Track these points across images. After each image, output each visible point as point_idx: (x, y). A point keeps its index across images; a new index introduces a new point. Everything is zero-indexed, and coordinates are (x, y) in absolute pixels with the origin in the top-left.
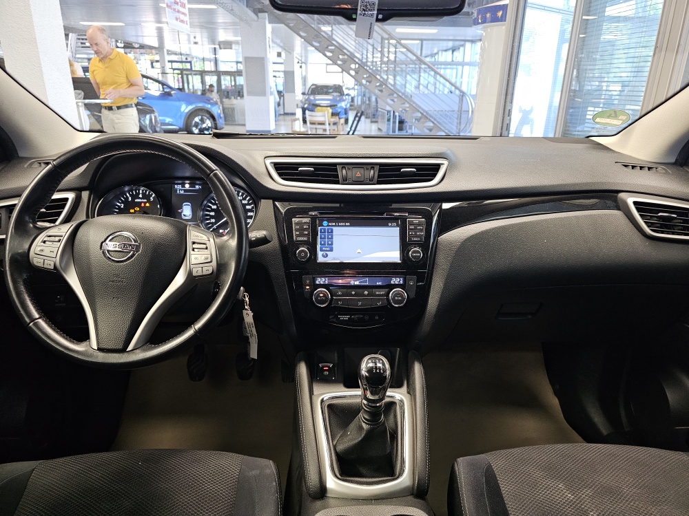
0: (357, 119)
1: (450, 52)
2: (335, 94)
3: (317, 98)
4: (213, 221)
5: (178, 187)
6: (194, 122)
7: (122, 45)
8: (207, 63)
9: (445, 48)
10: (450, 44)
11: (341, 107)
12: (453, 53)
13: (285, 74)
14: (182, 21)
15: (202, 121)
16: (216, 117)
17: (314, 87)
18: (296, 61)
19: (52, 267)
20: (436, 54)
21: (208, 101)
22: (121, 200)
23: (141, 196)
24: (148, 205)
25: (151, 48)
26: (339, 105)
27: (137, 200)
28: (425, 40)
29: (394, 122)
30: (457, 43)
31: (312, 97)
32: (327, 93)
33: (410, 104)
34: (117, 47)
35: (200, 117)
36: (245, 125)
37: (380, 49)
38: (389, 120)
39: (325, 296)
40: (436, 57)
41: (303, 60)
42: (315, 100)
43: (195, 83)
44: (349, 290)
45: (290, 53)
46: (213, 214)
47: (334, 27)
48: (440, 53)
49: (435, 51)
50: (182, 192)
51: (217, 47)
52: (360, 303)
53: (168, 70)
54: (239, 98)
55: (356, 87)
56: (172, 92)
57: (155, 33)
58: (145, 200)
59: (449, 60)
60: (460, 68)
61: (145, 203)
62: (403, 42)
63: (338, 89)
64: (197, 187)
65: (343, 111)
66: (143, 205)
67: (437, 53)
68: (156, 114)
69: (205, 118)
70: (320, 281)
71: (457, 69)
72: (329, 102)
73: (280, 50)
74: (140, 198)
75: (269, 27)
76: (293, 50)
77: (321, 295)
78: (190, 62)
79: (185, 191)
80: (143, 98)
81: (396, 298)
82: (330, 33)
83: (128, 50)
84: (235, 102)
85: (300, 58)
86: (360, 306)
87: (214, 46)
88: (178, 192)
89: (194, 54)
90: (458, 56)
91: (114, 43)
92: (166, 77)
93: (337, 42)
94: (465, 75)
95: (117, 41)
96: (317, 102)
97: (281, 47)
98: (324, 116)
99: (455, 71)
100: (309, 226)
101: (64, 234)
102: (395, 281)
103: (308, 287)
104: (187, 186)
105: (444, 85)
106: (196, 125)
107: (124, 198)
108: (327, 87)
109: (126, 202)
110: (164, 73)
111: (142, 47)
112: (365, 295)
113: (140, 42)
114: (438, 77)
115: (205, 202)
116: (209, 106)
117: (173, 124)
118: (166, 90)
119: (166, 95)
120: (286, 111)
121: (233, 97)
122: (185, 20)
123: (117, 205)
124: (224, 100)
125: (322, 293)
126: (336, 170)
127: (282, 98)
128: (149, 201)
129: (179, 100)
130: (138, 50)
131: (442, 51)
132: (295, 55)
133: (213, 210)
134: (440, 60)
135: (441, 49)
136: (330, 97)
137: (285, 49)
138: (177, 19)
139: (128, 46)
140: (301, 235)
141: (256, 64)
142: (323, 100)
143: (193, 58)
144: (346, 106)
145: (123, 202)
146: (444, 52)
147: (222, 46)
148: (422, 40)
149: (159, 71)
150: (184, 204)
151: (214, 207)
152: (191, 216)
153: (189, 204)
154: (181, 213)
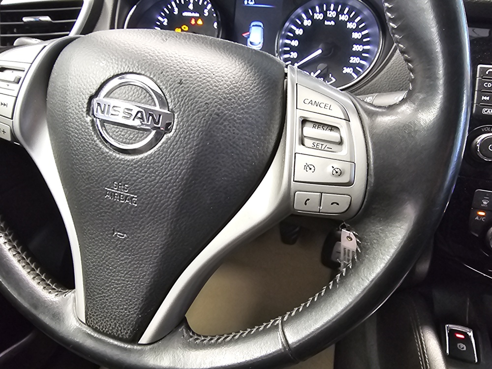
4: (294, 55)
22: (165, 12)
23: (191, 7)
24: (200, 22)
27: (185, 14)
46: (295, 43)
50: (252, 4)
58: (197, 15)
61: (196, 19)
66: (193, 22)
74: (189, 11)
88: (246, 3)
101: (26, 67)
103: (482, 214)
107: (168, 8)
109: (170, 16)
115: (287, 24)
123: (159, 21)
128: (202, 15)
133: (296, 37)
145: (166, 16)
150: (253, 24)
151: (299, 32)
152: (261, 45)
153: (261, 24)
154: (246, 39)
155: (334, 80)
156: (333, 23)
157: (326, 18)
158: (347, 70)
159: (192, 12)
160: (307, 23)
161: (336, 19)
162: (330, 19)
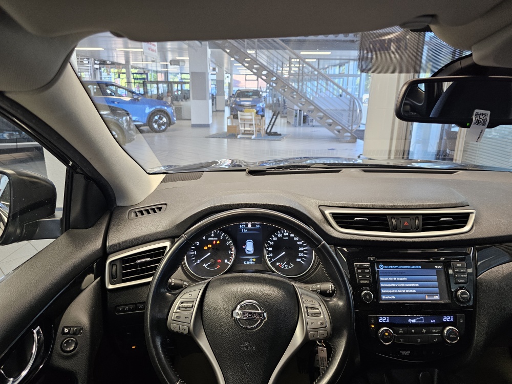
0: (275, 117)
1: (338, 67)
2: (255, 97)
3: (241, 100)
4: (271, 255)
5: (242, 227)
6: (154, 119)
7: (98, 62)
8: (159, 75)
9: (333, 64)
10: (338, 62)
11: (260, 107)
12: (340, 68)
13: (217, 82)
14: (153, 50)
15: (160, 118)
16: (170, 116)
17: (239, 92)
18: (225, 72)
19: (186, 332)
20: (326, 68)
21: (165, 104)
23: (213, 235)
24: (218, 242)
25: (120, 64)
26: (258, 105)
27: (209, 239)
28: (321, 59)
29: (300, 117)
30: (343, 61)
31: (238, 100)
32: (249, 96)
33: (305, 99)
34: (95, 64)
35: (159, 116)
36: (190, 120)
37: (288, 65)
38: (296, 116)
39: (389, 334)
40: (327, 70)
41: (229, 72)
42: (241, 101)
43: (153, 90)
44: (409, 329)
45: (221, 68)
46: (270, 249)
47: (258, 51)
48: (330, 67)
49: (326, 66)
50: (246, 231)
51: (169, 63)
52: (419, 340)
53: (133, 81)
54: (184, 100)
55: (268, 91)
56: (140, 98)
57: (122, 54)
58: (216, 239)
59: (337, 72)
60: (346, 78)
61: (216, 241)
62: (306, 60)
63: (256, 93)
64: (258, 226)
65: (261, 109)
66: (214, 242)
67: (328, 67)
68: (131, 116)
69: (162, 116)
70: (382, 319)
71: (343, 79)
72: (250, 103)
73: (214, 66)
75: (209, 51)
76: (223, 66)
77: (387, 334)
78: (147, 74)
79: (248, 230)
80: (118, 103)
81: (451, 336)
82: (255, 56)
83: (102, 66)
84: (183, 103)
85: (227, 71)
86: (419, 343)
87: (166, 63)
88: (242, 231)
89: (150, 68)
90: (344, 69)
91: (93, 62)
92: (131, 86)
93: (260, 62)
94: (350, 83)
95: (95, 60)
96: (242, 103)
97: (215, 64)
98: (252, 115)
99: (342, 80)
100: (369, 270)
102: (447, 319)
103: (373, 326)
104: (250, 226)
105: (333, 88)
106: (156, 122)
108: (248, 92)
110: (129, 83)
111: (113, 63)
112: (423, 333)
113: (111, 59)
114: (329, 82)
116: (166, 108)
117: (140, 121)
118: (135, 97)
119: (135, 101)
120: (217, 109)
121: (180, 100)
122: (154, 49)
124: (174, 102)
125: (387, 332)
126: (386, 220)
127: (215, 100)
128: (219, 239)
129: (144, 104)
130: (109, 66)
131: (332, 66)
132: (224, 69)
133: (270, 246)
134: (330, 73)
135: (330, 65)
136: (250, 99)
137: (217, 65)
138: (149, 49)
139: (103, 63)
140: (364, 278)
141: (199, 77)
142: (246, 102)
143: (149, 71)
144: (263, 106)
146: (333, 67)
147: (172, 63)
148: (319, 59)
149: (125, 80)
150: (247, 241)
151: (272, 243)
152: (253, 251)
153: (251, 241)
154: (245, 249)
155: (293, 265)
156: (287, 238)
157: (283, 236)
158: (298, 260)
159: (213, 237)
160: (275, 239)
161: (288, 236)
162: (286, 236)
